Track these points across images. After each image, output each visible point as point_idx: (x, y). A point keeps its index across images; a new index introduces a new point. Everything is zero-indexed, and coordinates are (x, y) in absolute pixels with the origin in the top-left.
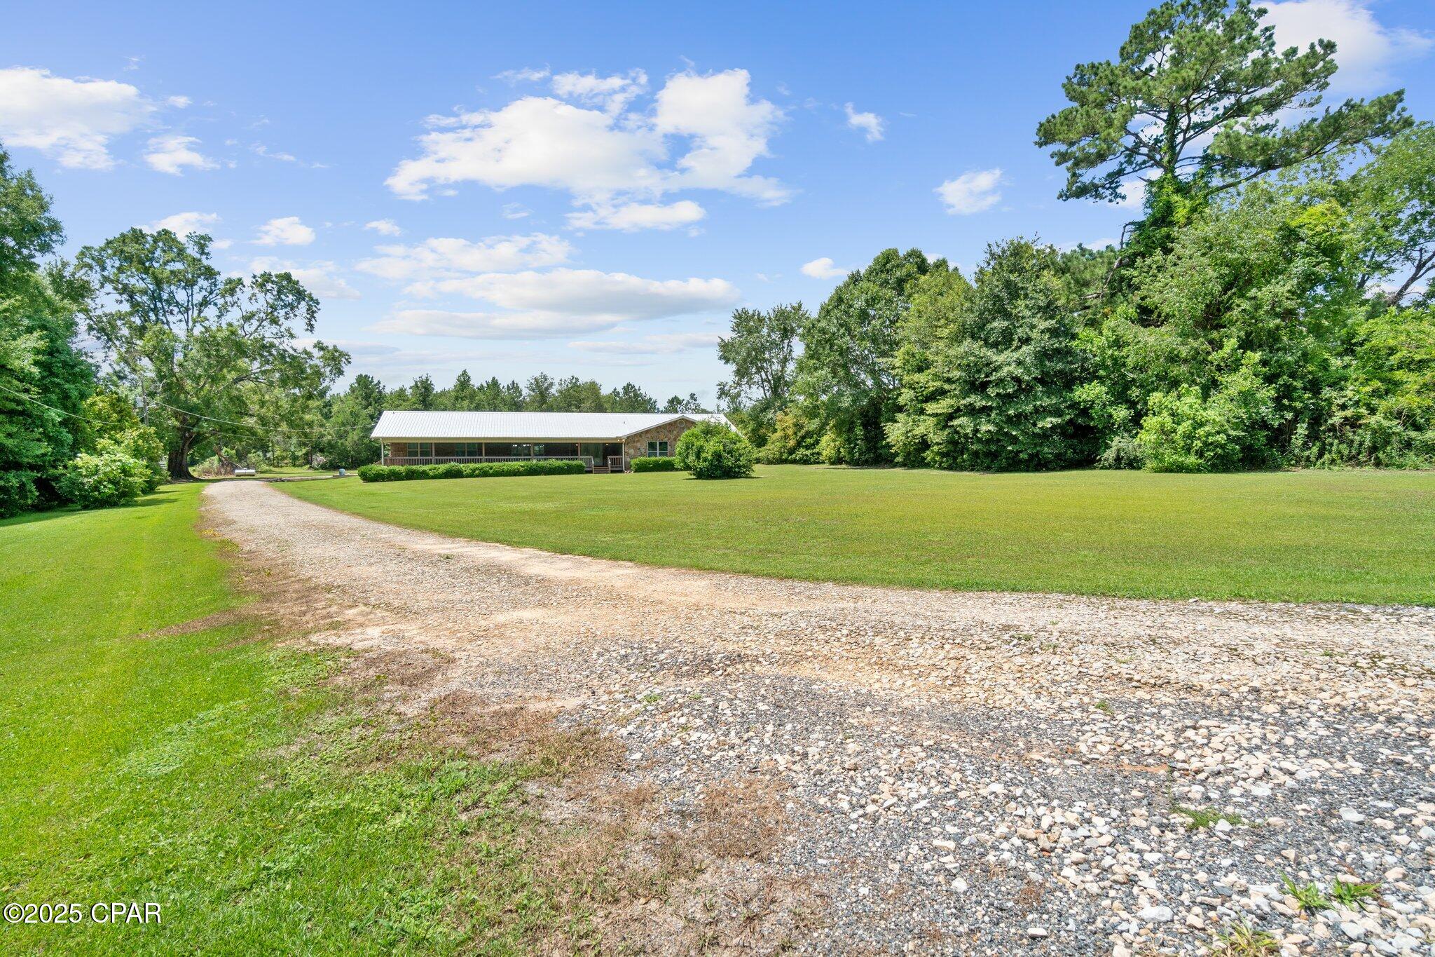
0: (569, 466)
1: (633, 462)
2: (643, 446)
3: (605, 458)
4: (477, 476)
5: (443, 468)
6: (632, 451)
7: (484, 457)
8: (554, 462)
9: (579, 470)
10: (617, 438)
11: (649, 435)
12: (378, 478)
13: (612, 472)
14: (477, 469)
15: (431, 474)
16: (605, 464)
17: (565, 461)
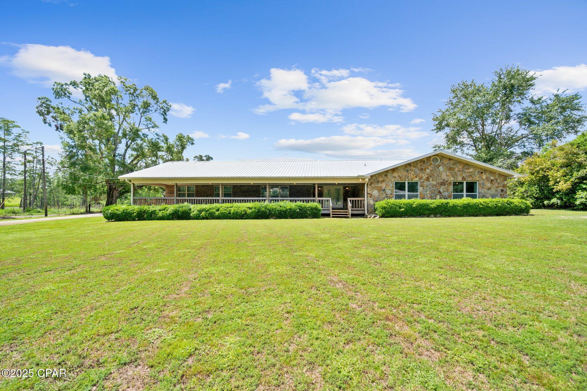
0: (301, 209)
1: (378, 205)
2: (390, 186)
3: (345, 201)
4: (203, 218)
5: (171, 208)
6: (375, 193)
7: (221, 198)
8: (288, 204)
9: (315, 214)
10: (358, 178)
11: (396, 174)
12: (125, 217)
13: (353, 215)
14: (204, 210)
15: (160, 214)
16: (345, 207)
17: (299, 203)
